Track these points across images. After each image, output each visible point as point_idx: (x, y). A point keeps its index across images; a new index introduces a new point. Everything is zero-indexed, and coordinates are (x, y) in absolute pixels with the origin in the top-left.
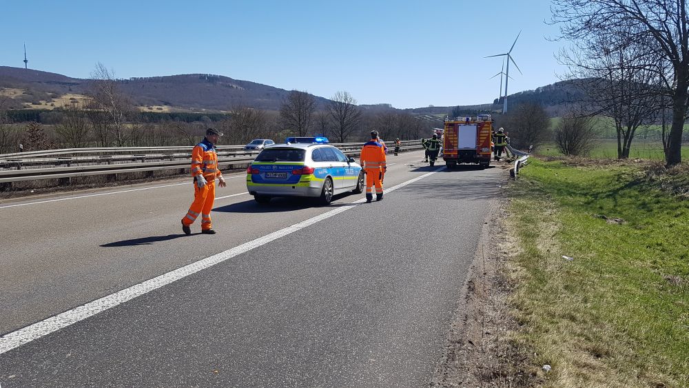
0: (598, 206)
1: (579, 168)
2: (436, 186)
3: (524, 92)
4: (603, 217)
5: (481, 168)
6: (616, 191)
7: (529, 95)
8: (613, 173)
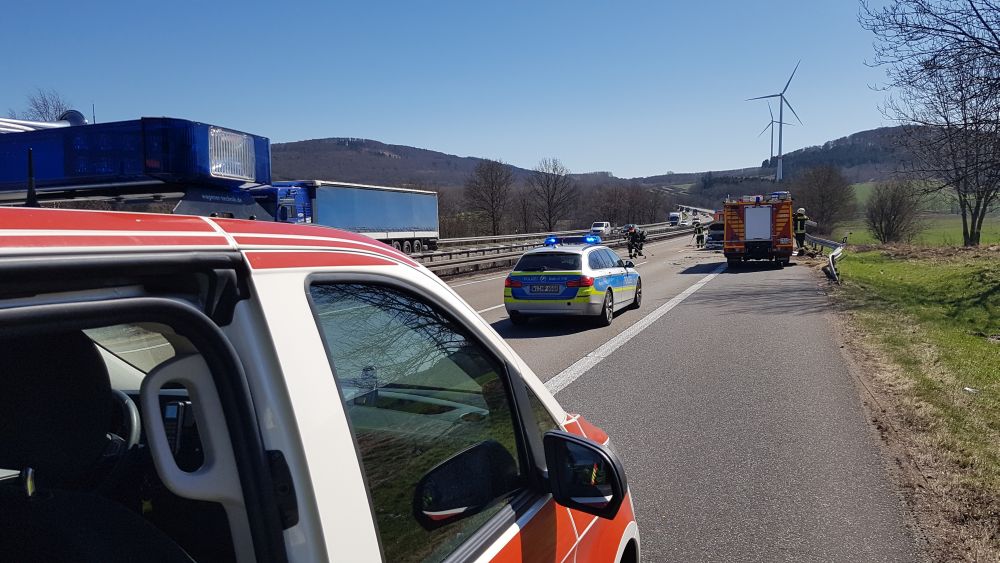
0: (967, 319)
1: (913, 262)
2: (736, 295)
3: (807, 149)
4: (982, 335)
5: (778, 266)
6: (985, 296)
7: (814, 153)
8: (970, 271)
